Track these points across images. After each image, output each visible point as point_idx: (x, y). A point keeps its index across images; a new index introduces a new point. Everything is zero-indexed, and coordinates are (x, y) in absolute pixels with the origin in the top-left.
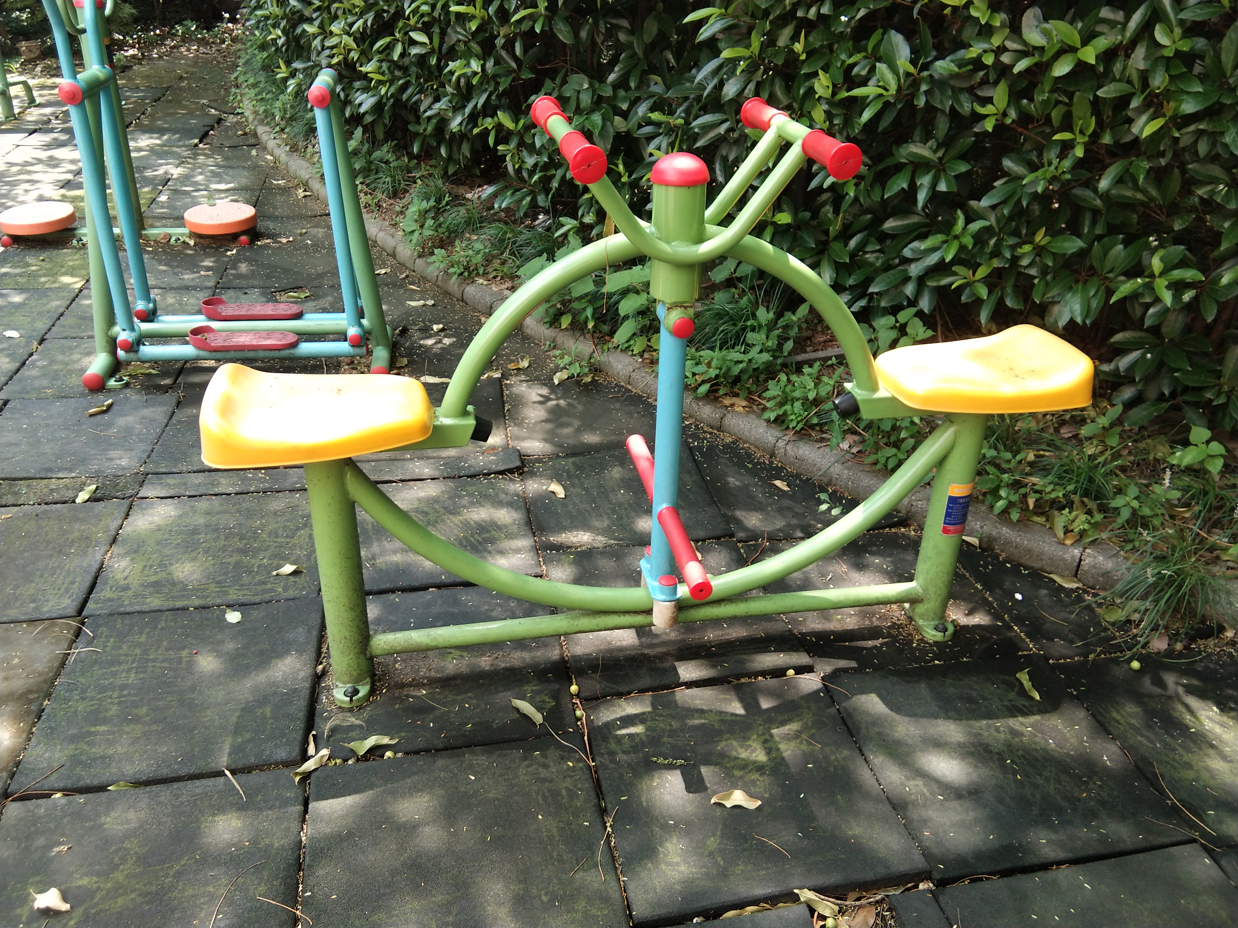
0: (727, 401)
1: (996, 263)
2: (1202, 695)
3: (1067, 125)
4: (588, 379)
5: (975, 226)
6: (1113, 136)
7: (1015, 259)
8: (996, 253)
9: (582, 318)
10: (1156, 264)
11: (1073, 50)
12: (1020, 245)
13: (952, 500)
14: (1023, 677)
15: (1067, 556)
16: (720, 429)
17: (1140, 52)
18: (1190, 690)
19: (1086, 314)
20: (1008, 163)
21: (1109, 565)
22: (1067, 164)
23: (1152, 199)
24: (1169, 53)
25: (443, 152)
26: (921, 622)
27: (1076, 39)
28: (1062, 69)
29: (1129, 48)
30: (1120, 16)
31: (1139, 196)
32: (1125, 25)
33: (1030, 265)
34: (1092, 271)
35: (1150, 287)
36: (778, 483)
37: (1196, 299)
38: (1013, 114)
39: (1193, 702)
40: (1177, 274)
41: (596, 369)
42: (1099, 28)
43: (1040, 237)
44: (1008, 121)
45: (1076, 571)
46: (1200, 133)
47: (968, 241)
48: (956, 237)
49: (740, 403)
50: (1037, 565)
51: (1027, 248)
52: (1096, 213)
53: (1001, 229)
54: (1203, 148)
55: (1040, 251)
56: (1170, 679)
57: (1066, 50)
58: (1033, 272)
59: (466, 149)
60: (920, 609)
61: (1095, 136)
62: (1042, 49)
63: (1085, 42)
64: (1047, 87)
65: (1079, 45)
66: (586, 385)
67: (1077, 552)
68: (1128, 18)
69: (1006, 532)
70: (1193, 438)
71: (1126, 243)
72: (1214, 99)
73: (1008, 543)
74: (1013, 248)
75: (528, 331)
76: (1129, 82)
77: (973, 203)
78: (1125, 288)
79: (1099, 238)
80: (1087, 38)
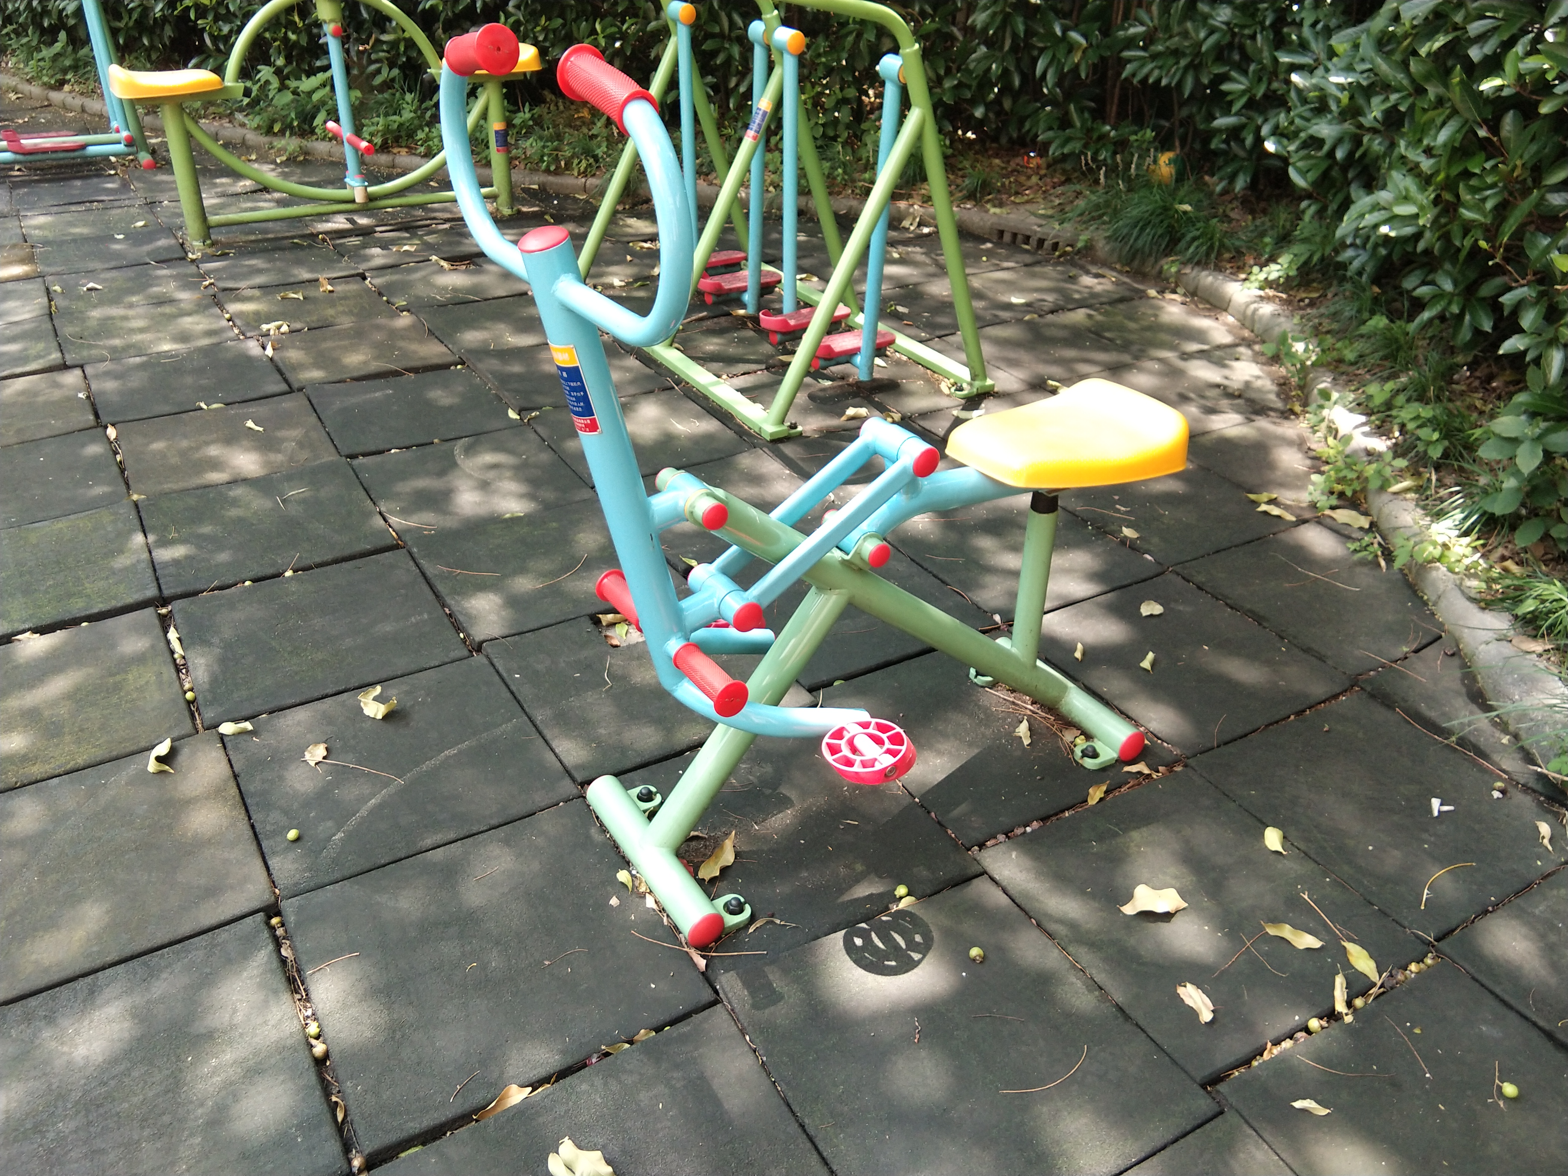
0: (395, 150)
2: (632, 217)
4: (302, 158)
9: (289, 120)
10: (599, 27)
13: (497, 132)
14: (548, 217)
15: (580, 183)
16: (393, 167)
21: (598, 182)
25: (146, 42)
26: (501, 208)
35: (598, 40)
36: (432, 183)
40: (609, 31)
41: (306, 153)
43: (544, 21)
45: (585, 189)
49: (404, 151)
50: (567, 192)
51: (540, 29)
58: (547, 44)
59: (168, 31)
66: (301, 162)
67: (583, 180)
69: (551, 179)
71: (587, 20)
73: (552, 184)
74: (532, 29)
75: (250, 143)
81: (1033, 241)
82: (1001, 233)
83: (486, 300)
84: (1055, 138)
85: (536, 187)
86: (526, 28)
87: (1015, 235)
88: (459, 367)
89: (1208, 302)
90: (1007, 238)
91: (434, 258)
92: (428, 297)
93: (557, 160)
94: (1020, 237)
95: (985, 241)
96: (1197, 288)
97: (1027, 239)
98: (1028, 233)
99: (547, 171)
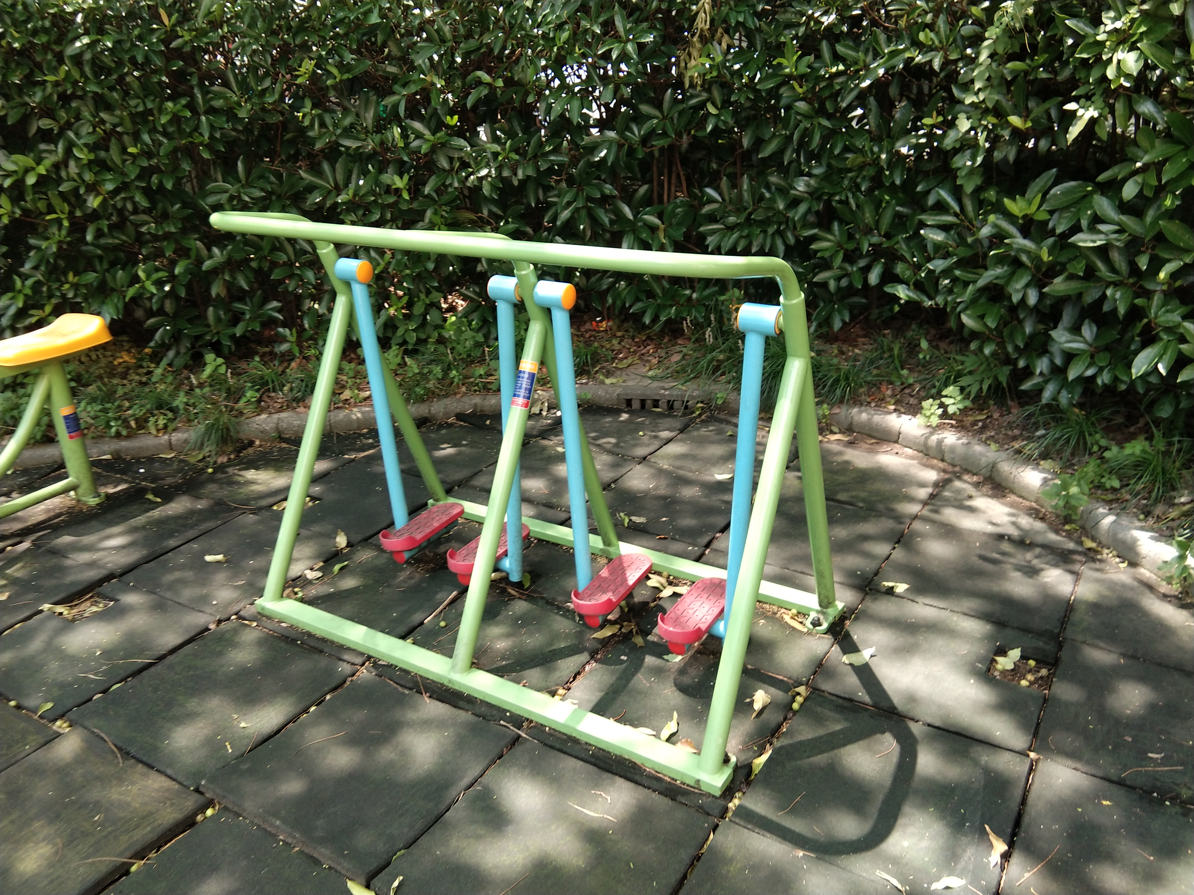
1: (54, 301)
2: (247, 469)
3: (51, 210)
5: (29, 282)
6: (82, 211)
7: (63, 296)
8: (50, 296)
10: (141, 274)
11: (33, 169)
12: (61, 286)
13: (66, 418)
14: (150, 497)
15: (162, 441)
17: (72, 164)
18: (240, 470)
19: (118, 314)
20: (32, 241)
21: (185, 436)
22: (64, 232)
23: (125, 242)
24: (85, 162)
26: (84, 499)
27: (32, 164)
28: (31, 180)
29: (64, 163)
30: (52, 147)
31: (117, 241)
32: (56, 151)
33: (75, 296)
34: (113, 290)
35: (143, 287)
37: (172, 288)
38: (18, 212)
39: (242, 473)
42: (44, 155)
43: (71, 277)
44: (17, 216)
45: (170, 447)
46: (124, 199)
47: (28, 291)
48: (20, 291)
51: (67, 286)
52: (100, 258)
53: (48, 280)
54: (129, 206)
55: (76, 287)
56: (230, 470)
57: (27, 170)
58: (79, 300)
60: (80, 491)
61: (71, 213)
62: (15, 172)
63: (38, 163)
64: (30, 191)
65: (34, 165)
67: (166, 437)
68: (56, 146)
70: (207, 361)
71: (123, 269)
72: (120, 180)
73: (127, 449)
74: (58, 289)
76: (75, 180)
77: (22, 270)
78: (131, 292)
79: (107, 270)
80: (39, 161)
81: (663, 404)
82: (629, 402)
83: (161, 658)
84: (647, 307)
85: (108, 457)
86: (49, 288)
87: (643, 402)
88: (209, 812)
89: (874, 437)
90: (636, 405)
91: (46, 607)
92: (77, 680)
93: (125, 422)
94: (649, 403)
95: (618, 412)
96: (851, 424)
97: (656, 403)
98: (658, 398)
99: (118, 435)
